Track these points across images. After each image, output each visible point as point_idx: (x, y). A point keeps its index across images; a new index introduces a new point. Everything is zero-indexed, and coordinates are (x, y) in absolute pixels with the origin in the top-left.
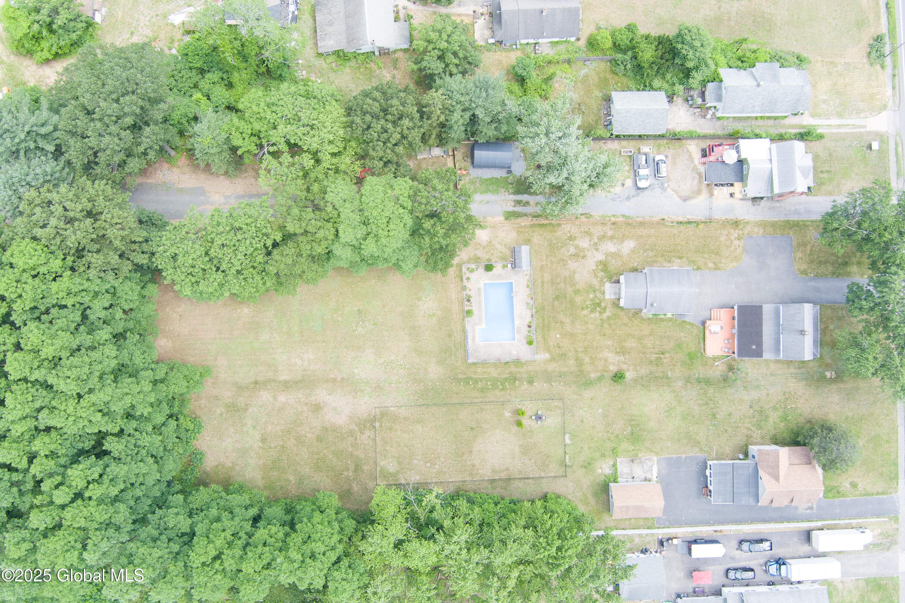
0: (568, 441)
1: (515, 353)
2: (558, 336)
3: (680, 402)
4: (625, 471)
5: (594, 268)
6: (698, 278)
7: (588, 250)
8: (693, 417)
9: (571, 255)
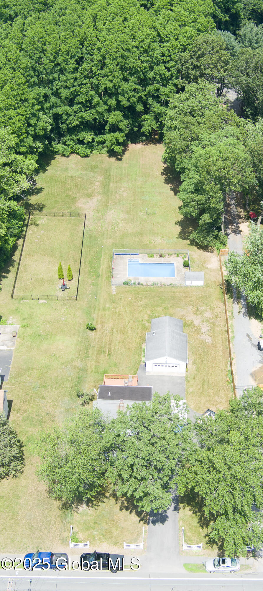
0: (41, 302)
1: (118, 276)
2: (130, 299)
3: (62, 364)
4: (7, 329)
5: (187, 319)
6: (179, 381)
7: (202, 317)
8: (47, 372)
9: (198, 308)
